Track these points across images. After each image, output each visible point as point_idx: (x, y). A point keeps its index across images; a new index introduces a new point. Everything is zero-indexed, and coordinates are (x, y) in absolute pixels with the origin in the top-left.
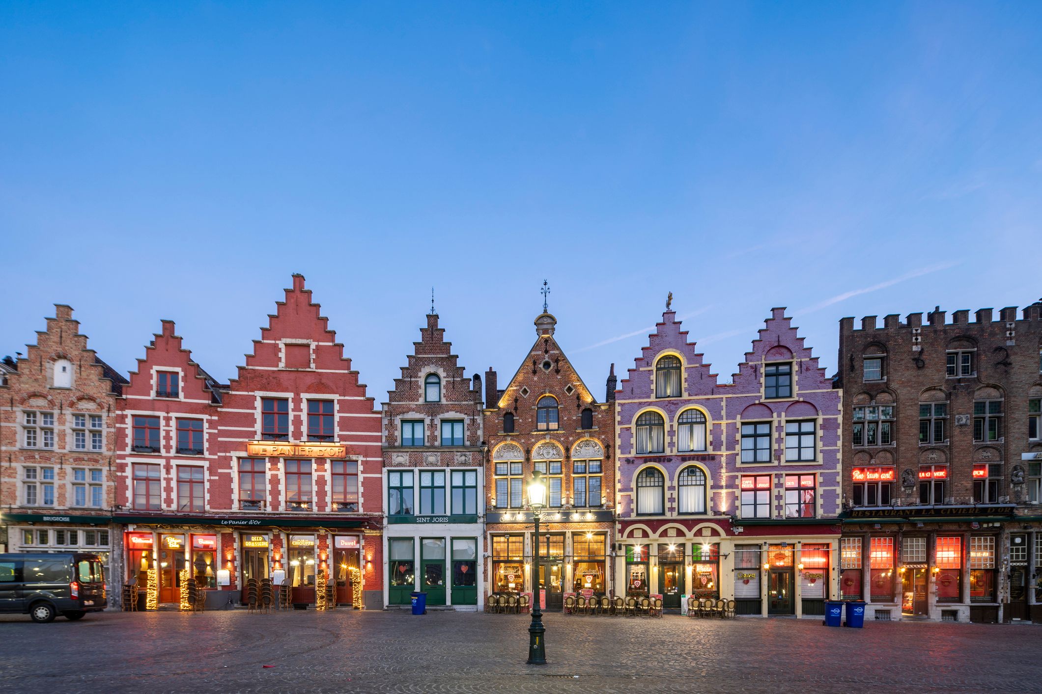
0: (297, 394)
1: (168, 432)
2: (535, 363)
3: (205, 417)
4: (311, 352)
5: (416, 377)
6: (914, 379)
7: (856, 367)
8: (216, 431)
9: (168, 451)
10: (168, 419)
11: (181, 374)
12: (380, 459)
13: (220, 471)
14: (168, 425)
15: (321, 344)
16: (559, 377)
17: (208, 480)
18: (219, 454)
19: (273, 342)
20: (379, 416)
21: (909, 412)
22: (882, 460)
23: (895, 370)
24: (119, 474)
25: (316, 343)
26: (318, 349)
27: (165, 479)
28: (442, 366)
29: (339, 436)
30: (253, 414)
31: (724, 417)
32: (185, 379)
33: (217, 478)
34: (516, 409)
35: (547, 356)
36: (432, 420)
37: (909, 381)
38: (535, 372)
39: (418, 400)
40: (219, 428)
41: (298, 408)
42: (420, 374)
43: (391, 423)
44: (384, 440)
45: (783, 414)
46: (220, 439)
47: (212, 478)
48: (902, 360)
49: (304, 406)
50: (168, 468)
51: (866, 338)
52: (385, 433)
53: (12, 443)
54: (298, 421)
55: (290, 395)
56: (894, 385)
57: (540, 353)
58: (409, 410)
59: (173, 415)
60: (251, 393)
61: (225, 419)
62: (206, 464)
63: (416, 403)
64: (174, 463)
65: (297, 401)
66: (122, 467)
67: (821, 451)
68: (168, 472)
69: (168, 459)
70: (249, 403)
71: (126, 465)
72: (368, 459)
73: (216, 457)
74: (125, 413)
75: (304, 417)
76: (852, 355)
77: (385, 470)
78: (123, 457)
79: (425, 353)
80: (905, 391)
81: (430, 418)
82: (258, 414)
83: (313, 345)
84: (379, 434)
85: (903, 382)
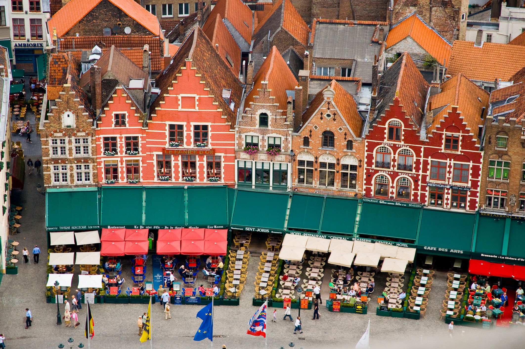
0: (188, 123)
1: (121, 144)
2: (322, 114)
3: (140, 135)
4: (196, 100)
5: (255, 114)
6: (520, 152)
7: (492, 142)
8: (145, 142)
9: (121, 154)
10: (121, 138)
11: (127, 114)
12: (233, 155)
13: (147, 161)
14: (121, 141)
15: (201, 96)
16: (335, 122)
17: (142, 167)
18: (147, 153)
19: (175, 96)
20: (233, 133)
21: (516, 168)
22: (502, 187)
23: (511, 146)
24: (98, 167)
25: (199, 96)
26: (200, 99)
27: (120, 167)
28: (269, 109)
29: (211, 143)
30: (165, 133)
31: (422, 157)
32: (129, 116)
33: (146, 165)
34: (311, 136)
35: (329, 111)
36: (263, 137)
37: (518, 152)
38: (322, 118)
39: (255, 126)
40: (147, 140)
41: (189, 130)
42: (257, 113)
43: (240, 137)
44: (236, 145)
45: (452, 160)
46: (147, 146)
47: (144, 165)
48: (515, 142)
49: (192, 129)
50: (122, 162)
51: (498, 129)
52: (236, 142)
53: (48, 155)
54: (189, 136)
55: (184, 124)
56: (510, 154)
57: (325, 109)
58: (250, 131)
59: (124, 136)
60: (163, 122)
61: (150, 135)
62: (140, 159)
63: (255, 128)
64: (124, 159)
65: (188, 126)
66: (99, 163)
67: (470, 180)
68: (122, 164)
69: (121, 158)
70: (162, 127)
71: (102, 162)
72: (227, 155)
73: (145, 155)
74: (100, 136)
75: (192, 134)
76: (490, 136)
77: (236, 161)
78: (100, 158)
79: (260, 103)
80: (515, 157)
81: (262, 136)
82: (167, 133)
83: (197, 97)
84: (233, 142)
85: (515, 153)
